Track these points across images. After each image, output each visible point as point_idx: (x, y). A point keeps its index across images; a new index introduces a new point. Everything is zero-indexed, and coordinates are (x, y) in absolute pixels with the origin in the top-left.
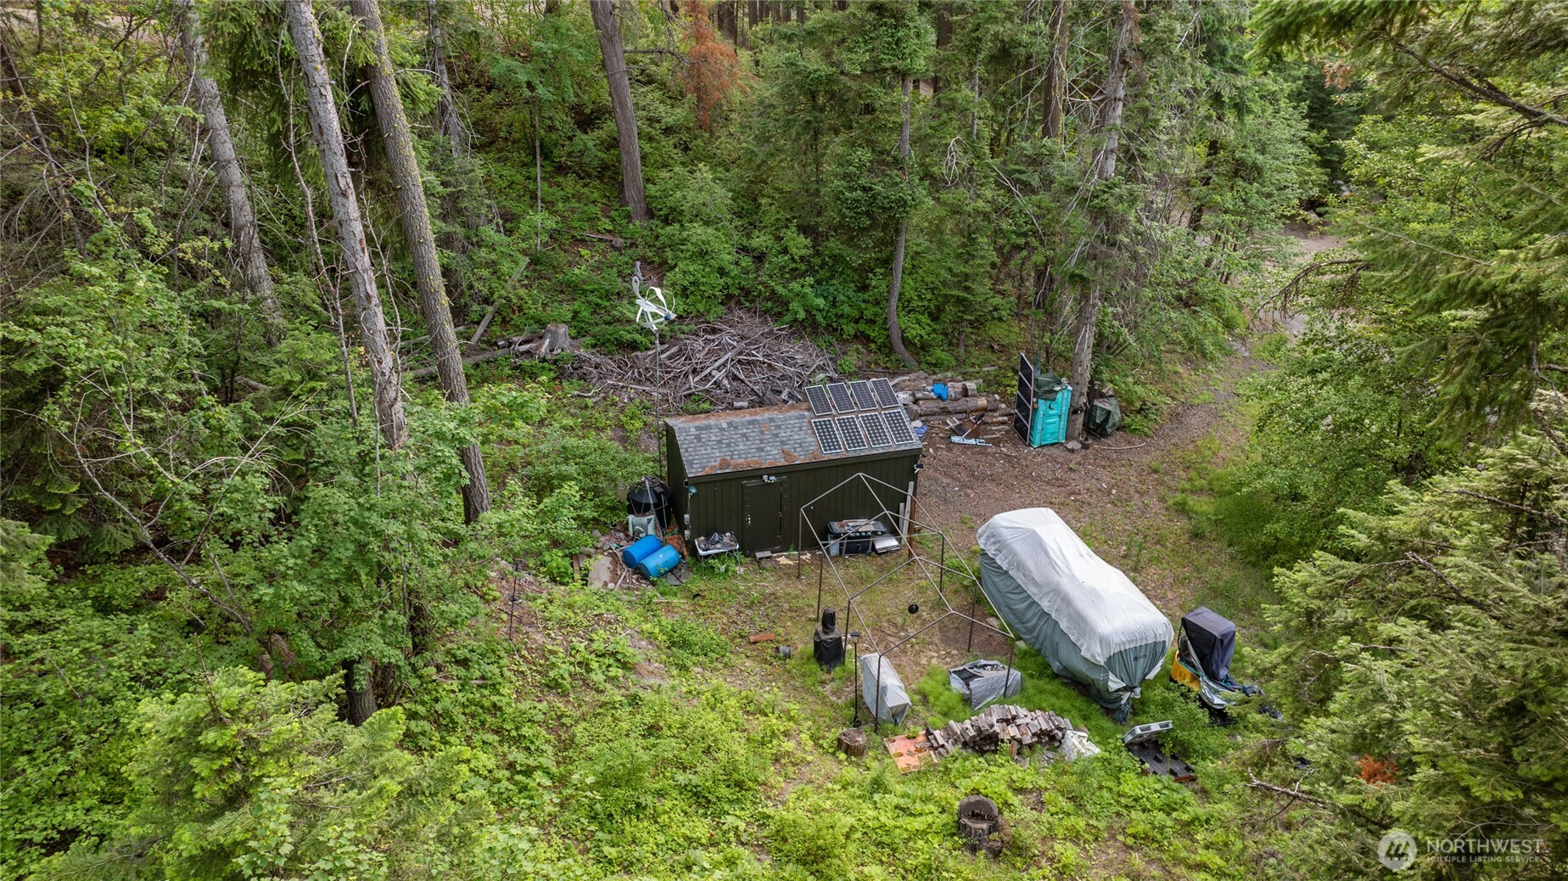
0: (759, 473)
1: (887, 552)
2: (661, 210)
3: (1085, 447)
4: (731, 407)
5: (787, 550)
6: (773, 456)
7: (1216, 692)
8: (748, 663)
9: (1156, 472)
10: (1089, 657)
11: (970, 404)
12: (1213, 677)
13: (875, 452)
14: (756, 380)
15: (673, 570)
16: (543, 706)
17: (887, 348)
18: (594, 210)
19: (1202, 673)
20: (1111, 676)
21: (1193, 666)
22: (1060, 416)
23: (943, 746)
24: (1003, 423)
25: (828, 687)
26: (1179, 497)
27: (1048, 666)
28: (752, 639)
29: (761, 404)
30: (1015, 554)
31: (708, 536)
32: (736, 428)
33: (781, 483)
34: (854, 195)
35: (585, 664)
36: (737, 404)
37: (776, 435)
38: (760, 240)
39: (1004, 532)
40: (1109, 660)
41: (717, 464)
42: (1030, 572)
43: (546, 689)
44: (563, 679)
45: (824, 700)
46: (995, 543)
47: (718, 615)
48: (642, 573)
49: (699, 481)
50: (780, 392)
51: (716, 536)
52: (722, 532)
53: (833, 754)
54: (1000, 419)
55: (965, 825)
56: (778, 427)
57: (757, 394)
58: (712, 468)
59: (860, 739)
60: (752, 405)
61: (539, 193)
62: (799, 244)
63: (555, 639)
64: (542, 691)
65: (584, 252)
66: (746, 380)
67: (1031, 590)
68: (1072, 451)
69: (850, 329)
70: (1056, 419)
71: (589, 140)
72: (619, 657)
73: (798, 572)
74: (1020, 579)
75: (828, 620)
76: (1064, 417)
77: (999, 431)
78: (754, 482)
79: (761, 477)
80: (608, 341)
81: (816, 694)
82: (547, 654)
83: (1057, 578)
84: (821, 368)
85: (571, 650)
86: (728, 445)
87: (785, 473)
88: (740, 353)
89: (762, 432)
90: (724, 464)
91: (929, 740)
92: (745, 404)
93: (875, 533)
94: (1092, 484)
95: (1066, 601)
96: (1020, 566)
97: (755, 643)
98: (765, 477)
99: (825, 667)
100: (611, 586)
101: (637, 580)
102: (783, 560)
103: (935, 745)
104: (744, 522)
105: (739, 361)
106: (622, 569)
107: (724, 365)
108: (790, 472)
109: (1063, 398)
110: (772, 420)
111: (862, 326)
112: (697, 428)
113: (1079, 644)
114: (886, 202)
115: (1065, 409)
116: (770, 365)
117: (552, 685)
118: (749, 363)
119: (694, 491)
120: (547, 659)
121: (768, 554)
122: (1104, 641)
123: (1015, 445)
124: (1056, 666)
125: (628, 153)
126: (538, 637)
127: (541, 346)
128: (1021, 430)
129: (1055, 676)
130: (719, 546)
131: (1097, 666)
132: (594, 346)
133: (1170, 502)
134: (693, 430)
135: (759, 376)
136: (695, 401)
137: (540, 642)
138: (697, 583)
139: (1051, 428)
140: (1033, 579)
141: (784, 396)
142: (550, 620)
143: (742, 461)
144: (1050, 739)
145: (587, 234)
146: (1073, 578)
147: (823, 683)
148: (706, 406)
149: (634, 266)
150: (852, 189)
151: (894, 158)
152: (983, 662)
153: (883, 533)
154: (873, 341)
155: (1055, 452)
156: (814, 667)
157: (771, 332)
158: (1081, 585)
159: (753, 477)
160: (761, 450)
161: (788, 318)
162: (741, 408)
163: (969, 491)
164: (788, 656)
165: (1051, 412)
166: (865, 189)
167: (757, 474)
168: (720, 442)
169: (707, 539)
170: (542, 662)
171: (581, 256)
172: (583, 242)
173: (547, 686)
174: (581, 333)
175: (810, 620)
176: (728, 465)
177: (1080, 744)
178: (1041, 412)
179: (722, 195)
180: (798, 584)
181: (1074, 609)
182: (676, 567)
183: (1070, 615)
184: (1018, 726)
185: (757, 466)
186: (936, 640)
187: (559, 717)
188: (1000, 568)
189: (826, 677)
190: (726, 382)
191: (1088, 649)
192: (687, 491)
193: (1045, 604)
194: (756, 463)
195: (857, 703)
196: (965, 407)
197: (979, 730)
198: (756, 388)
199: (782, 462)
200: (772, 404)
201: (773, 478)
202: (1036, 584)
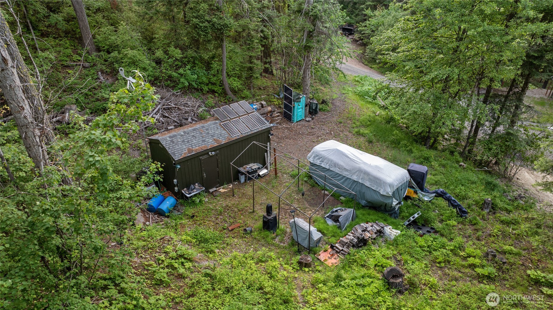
0: (207, 152)
1: (265, 175)
2: (104, 47)
3: (313, 119)
4: (167, 129)
5: (223, 185)
6: (210, 143)
7: (424, 196)
8: (236, 240)
9: (341, 123)
10: (385, 194)
11: (265, 110)
12: (422, 189)
13: (253, 132)
14: (174, 116)
15: (175, 207)
16: (161, 296)
17: (224, 93)
18: (69, 51)
19: (418, 189)
20: (394, 200)
21: (413, 188)
22: (302, 108)
23: (342, 250)
24: (278, 116)
25: (276, 240)
26: (356, 130)
27: (359, 204)
28: (230, 228)
29: (181, 125)
30: (332, 161)
31: (188, 187)
32: (188, 133)
33: (216, 155)
34: (204, 24)
35: (170, 266)
36: (169, 128)
37: (208, 133)
38: (159, 54)
39: (323, 153)
40: (394, 193)
41: (186, 151)
42: (342, 166)
43: (156, 287)
44: (165, 278)
45: (279, 247)
46: (319, 159)
47: (207, 222)
48: (160, 213)
49: (181, 162)
50: (187, 119)
51: (192, 186)
52: (194, 184)
53: (301, 269)
54: (277, 114)
55: (393, 283)
56: (207, 130)
57: (176, 122)
58: (185, 154)
59: (309, 259)
60: (176, 127)
61: (37, 46)
62: (177, 53)
63: (146, 258)
64: (155, 289)
65: (70, 72)
66: (170, 116)
67: (345, 174)
68: (309, 121)
69: (206, 88)
70: (301, 110)
71: (57, 18)
72: (186, 256)
73: (232, 194)
74: (337, 170)
75: (269, 209)
76: (304, 108)
77: (279, 119)
78: (205, 157)
79: (208, 153)
80: (98, 109)
81: (273, 245)
82: (146, 267)
83: (358, 165)
84: (199, 106)
85: (159, 262)
86: (188, 142)
87: (217, 150)
88: (164, 105)
89: (201, 133)
90: (190, 151)
91: (334, 249)
92: (173, 127)
93: (259, 168)
94: (322, 132)
95: (367, 173)
96: (336, 165)
97: (232, 230)
98: (210, 153)
99: (272, 231)
100: (148, 223)
101: (158, 217)
102: (222, 190)
103: (339, 251)
104: (202, 177)
105: (164, 109)
106: (148, 214)
107: (158, 111)
108: (220, 149)
109: (303, 100)
110: (203, 127)
111: (210, 86)
112: (170, 137)
113: (378, 190)
114: (219, 26)
115: (304, 105)
116: (178, 108)
117: (159, 283)
118: (168, 109)
119: (179, 167)
120: (148, 270)
121: (215, 189)
122: (391, 185)
123: (287, 123)
124: (363, 202)
125: (82, 21)
126: (136, 260)
127: (65, 117)
128: (288, 116)
129: (363, 207)
130: (195, 190)
131: (388, 197)
132: (91, 113)
133: (354, 132)
134: (168, 138)
135: (175, 114)
136: (150, 130)
137: (139, 261)
138: (190, 211)
139: (300, 114)
140: (345, 169)
141: (190, 120)
142: (138, 248)
143: (197, 148)
144: (380, 233)
145: (69, 63)
146: (365, 163)
147: (273, 239)
148: (156, 131)
149: (98, 74)
150: (203, 22)
151: (217, 7)
152: (335, 209)
153: (262, 167)
154: (216, 92)
155: (301, 123)
156: (267, 233)
157: (173, 94)
158: (370, 166)
159: (204, 154)
160: (204, 141)
161: (180, 86)
162: (172, 129)
163: (281, 144)
164: (251, 231)
165: (299, 107)
166: (209, 22)
167: (206, 152)
168: (183, 141)
169: (188, 189)
170: (146, 272)
171: (69, 74)
172: (68, 67)
173: (156, 284)
174: (83, 109)
175: (250, 212)
176: (192, 151)
177: (391, 232)
178: (296, 108)
179: (137, 35)
180: (235, 198)
181: (372, 176)
182: (175, 206)
183: (370, 179)
184: (368, 231)
185: (206, 149)
186: (307, 206)
187: (173, 299)
188: (324, 168)
189: (273, 235)
190: (161, 119)
191: (385, 190)
192: (175, 167)
193: (355, 178)
194: (204, 147)
195: (294, 243)
196: (264, 112)
197: (358, 238)
198: (175, 119)
199: (216, 145)
200: (186, 124)
201: (213, 153)
202: (347, 170)
